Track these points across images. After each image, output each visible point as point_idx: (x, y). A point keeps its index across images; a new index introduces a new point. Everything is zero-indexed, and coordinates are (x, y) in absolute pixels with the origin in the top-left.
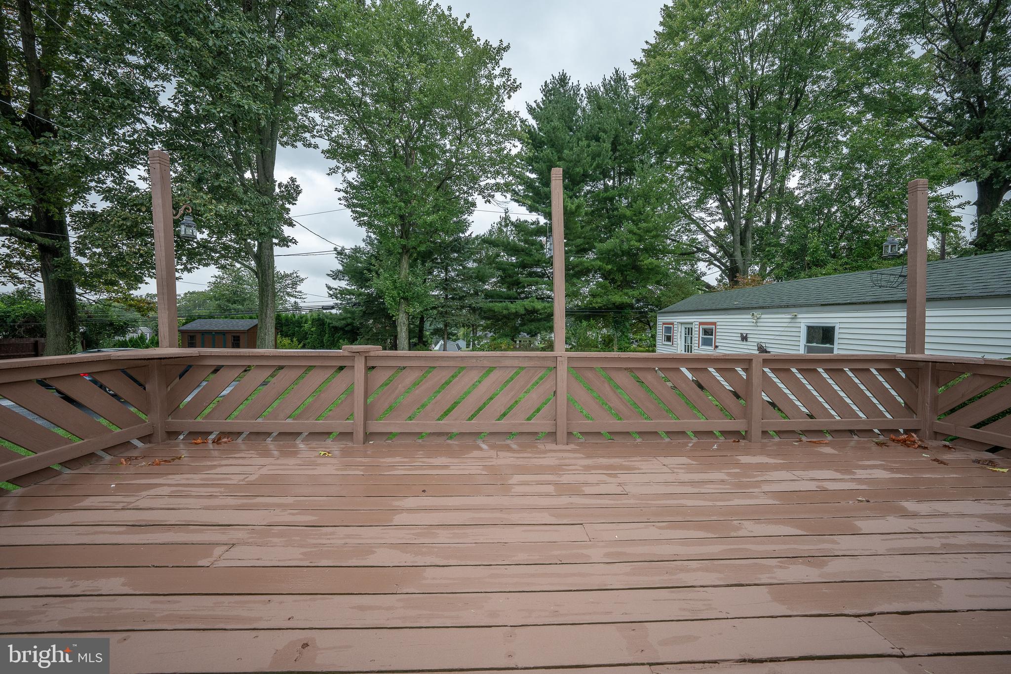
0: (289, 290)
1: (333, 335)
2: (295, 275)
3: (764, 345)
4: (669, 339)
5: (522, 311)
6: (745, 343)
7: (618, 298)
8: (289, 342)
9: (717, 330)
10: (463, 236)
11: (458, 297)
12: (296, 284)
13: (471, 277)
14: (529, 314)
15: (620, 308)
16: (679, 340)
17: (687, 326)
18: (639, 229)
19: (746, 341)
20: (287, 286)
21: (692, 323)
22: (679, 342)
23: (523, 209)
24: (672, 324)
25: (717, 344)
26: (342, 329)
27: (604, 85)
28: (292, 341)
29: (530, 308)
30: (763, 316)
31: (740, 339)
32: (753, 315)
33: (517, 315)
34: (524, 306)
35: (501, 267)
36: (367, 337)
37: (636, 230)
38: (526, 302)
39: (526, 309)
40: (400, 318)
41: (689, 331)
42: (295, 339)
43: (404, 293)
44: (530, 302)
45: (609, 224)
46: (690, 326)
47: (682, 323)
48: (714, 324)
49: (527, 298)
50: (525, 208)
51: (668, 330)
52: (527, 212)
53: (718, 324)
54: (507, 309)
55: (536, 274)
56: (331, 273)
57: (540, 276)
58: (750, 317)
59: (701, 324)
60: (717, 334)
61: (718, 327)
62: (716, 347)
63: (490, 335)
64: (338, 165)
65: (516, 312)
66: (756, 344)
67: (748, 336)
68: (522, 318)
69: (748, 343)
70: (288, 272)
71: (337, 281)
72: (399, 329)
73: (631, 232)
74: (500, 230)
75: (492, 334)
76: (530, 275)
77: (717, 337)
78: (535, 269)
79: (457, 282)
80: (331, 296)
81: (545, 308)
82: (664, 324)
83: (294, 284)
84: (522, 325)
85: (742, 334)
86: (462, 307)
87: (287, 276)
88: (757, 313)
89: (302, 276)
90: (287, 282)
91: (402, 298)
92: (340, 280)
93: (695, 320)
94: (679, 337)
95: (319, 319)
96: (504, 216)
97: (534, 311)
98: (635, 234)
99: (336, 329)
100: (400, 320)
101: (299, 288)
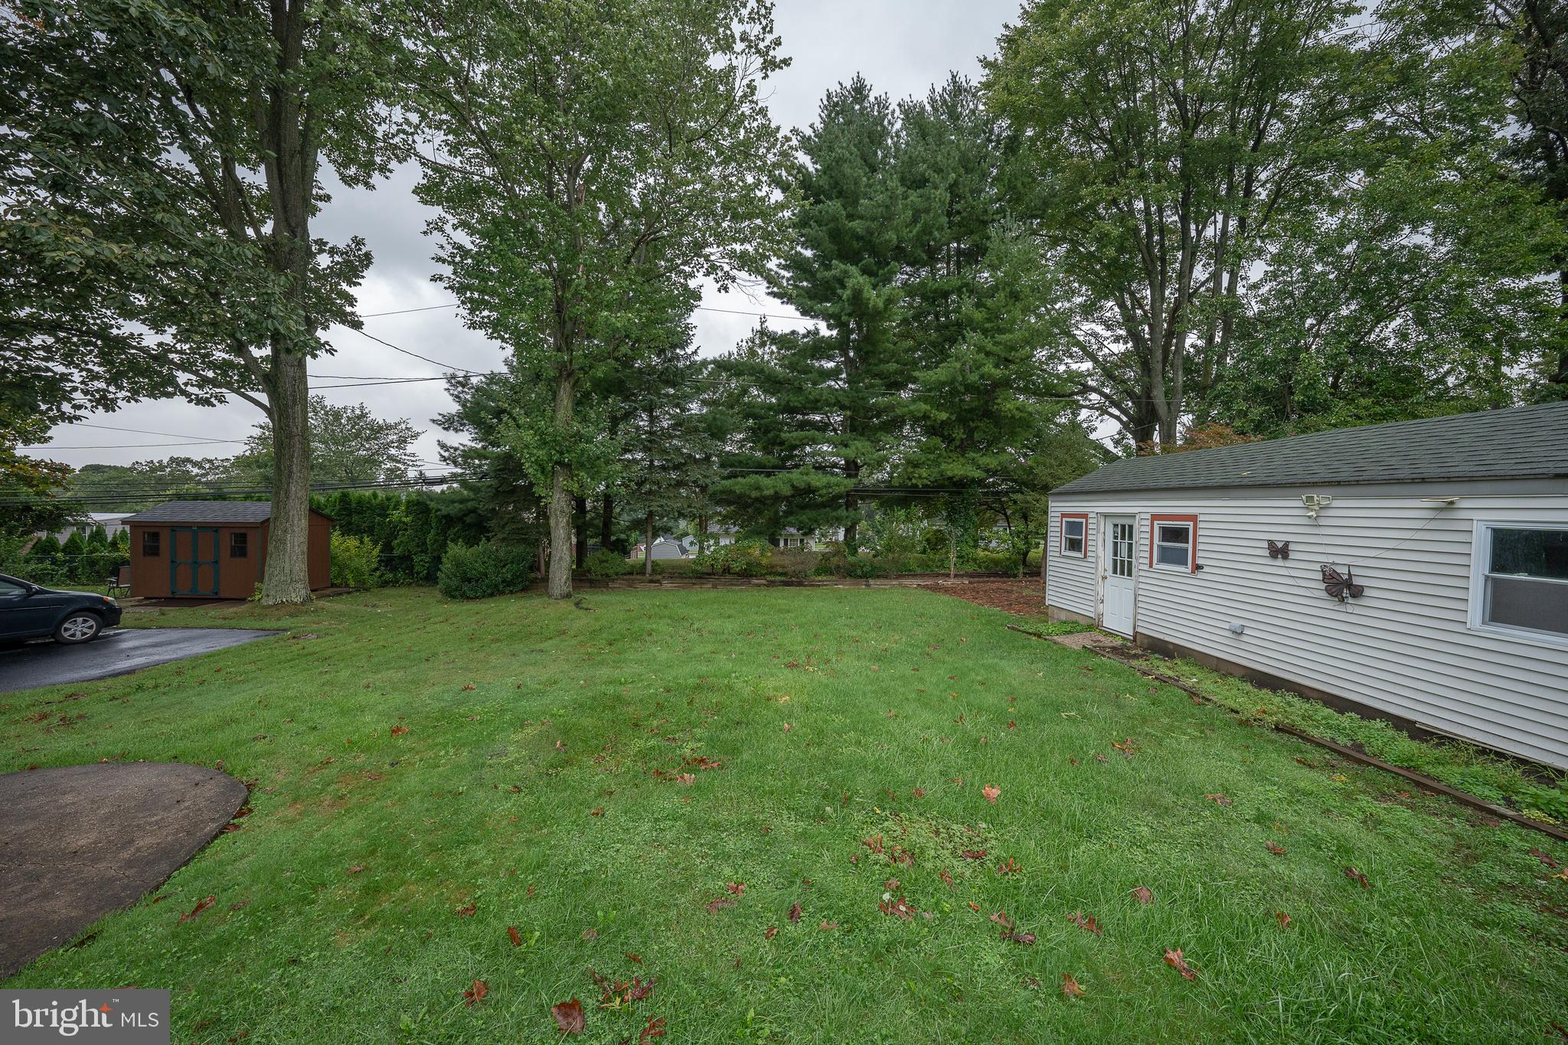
0: (393, 451)
1: (444, 532)
2: (404, 426)
3: (1339, 570)
4: (1074, 545)
5: (787, 491)
6: (1280, 562)
7: (957, 468)
8: (357, 543)
9: (1200, 532)
10: (682, 353)
11: (671, 465)
12: (405, 442)
13: (696, 430)
14: (800, 495)
15: (959, 486)
16: (1100, 548)
17: (1120, 521)
18: (996, 344)
19: (1285, 557)
20: (389, 445)
21: (1133, 516)
22: (1101, 553)
23: (791, 310)
24: (1085, 516)
25: (1199, 562)
26: (460, 519)
27: (932, 101)
28: (362, 542)
29: (802, 485)
30: (1336, 503)
31: (1267, 553)
32: (1310, 499)
33: (777, 497)
34: (790, 480)
35: (749, 412)
36: (500, 536)
37: (990, 346)
38: (795, 475)
39: (793, 486)
40: (555, 501)
41: (1125, 532)
42: (366, 539)
43: (562, 453)
44: (801, 473)
45: (940, 340)
46: (1127, 522)
47: (1106, 516)
48: (1193, 518)
49: (797, 466)
50: (793, 307)
51: (1074, 528)
52: (798, 314)
53: (1201, 518)
54: (758, 488)
55: (813, 425)
56: (440, 418)
57: (819, 429)
58: (1300, 504)
59: (1155, 517)
60: (1200, 540)
61: (1200, 525)
62: (1198, 568)
63: (734, 529)
64: (443, 214)
65: (776, 493)
66: (1318, 567)
67: (1291, 547)
68: (788, 501)
69: (1288, 564)
70: (391, 421)
71: (451, 432)
72: (552, 522)
73: (980, 349)
74: (752, 352)
75: (737, 528)
76: (803, 425)
77: (1200, 547)
78: (811, 416)
79: (672, 437)
80: (445, 459)
81: (828, 486)
82: (1063, 515)
83: (402, 442)
84: (787, 513)
85: (1271, 543)
86: (680, 484)
87: (389, 427)
88: (1320, 497)
89: (416, 429)
90: (390, 438)
91: (557, 463)
92: (456, 430)
93: (1141, 510)
94: (1100, 543)
95: (418, 503)
96: (759, 328)
97: (810, 490)
98: (988, 354)
99: (449, 521)
100: (553, 506)
101: (410, 448)
